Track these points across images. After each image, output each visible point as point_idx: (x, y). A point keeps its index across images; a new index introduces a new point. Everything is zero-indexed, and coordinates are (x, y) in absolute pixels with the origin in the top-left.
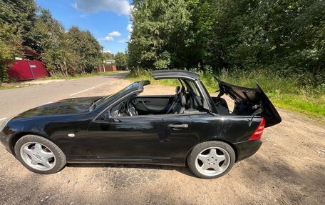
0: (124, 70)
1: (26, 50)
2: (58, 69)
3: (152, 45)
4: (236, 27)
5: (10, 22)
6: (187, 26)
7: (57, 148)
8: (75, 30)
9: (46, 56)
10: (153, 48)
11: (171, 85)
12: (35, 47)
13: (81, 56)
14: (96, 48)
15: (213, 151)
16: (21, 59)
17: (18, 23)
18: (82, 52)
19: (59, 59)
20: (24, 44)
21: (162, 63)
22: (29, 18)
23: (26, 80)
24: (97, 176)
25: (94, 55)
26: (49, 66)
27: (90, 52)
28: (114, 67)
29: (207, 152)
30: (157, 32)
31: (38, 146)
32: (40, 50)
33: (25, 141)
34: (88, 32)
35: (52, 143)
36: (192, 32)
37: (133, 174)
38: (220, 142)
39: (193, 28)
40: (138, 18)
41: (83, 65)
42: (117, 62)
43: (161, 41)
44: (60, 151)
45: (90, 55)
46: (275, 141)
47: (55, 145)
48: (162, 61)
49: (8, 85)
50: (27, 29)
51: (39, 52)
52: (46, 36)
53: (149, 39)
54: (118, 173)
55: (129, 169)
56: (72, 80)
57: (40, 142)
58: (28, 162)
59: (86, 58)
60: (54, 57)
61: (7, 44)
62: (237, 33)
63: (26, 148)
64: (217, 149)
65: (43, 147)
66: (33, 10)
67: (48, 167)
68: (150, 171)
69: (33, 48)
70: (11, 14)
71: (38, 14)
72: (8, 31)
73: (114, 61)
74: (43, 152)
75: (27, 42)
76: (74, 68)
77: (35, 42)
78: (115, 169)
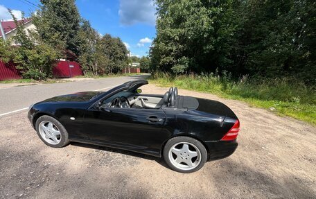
0: (147, 72)
1: (68, 53)
2: (91, 70)
3: (171, 51)
4: (261, 33)
5: (59, 31)
6: (207, 32)
7: (63, 127)
8: (108, 37)
9: (82, 58)
10: (173, 53)
11: (185, 88)
12: (75, 51)
13: (110, 59)
14: (124, 52)
15: (186, 146)
16: (64, 60)
17: (65, 32)
18: (111, 55)
19: (92, 61)
20: (67, 48)
21: (179, 68)
22: (74, 28)
23: (65, 78)
24: (89, 155)
25: (121, 58)
26: (84, 66)
27: (118, 56)
28: (138, 70)
29: (180, 147)
30: (177, 38)
31: (51, 124)
32: (78, 53)
33: (43, 120)
34: (118, 39)
35: (59, 123)
36: (212, 38)
37: (117, 158)
38: (191, 139)
39: (214, 34)
40: (161, 26)
41: (111, 67)
42: (141, 65)
43: (181, 46)
44: (65, 130)
45: (118, 58)
46: (272, 151)
47: (61, 125)
48: (180, 66)
49: (51, 80)
50: (71, 36)
51: (78, 55)
52: (84, 42)
53: (169, 45)
54: (106, 155)
55: (116, 154)
56: (101, 79)
57: (52, 121)
58: (43, 136)
59: (114, 61)
60: (88, 59)
61: (55, 48)
62: (261, 39)
63: (43, 125)
64: (189, 145)
65: (54, 126)
66: (77, 21)
67: (56, 142)
68: (132, 158)
69: (73, 52)
70: (62, 25)
71: (81, 24)
72: (56, 38)
73: (139, 64)
74: (53, 129)
75: (70, 47)
76: (103, 69)
77: (75, 47)
78: (105, 152)
